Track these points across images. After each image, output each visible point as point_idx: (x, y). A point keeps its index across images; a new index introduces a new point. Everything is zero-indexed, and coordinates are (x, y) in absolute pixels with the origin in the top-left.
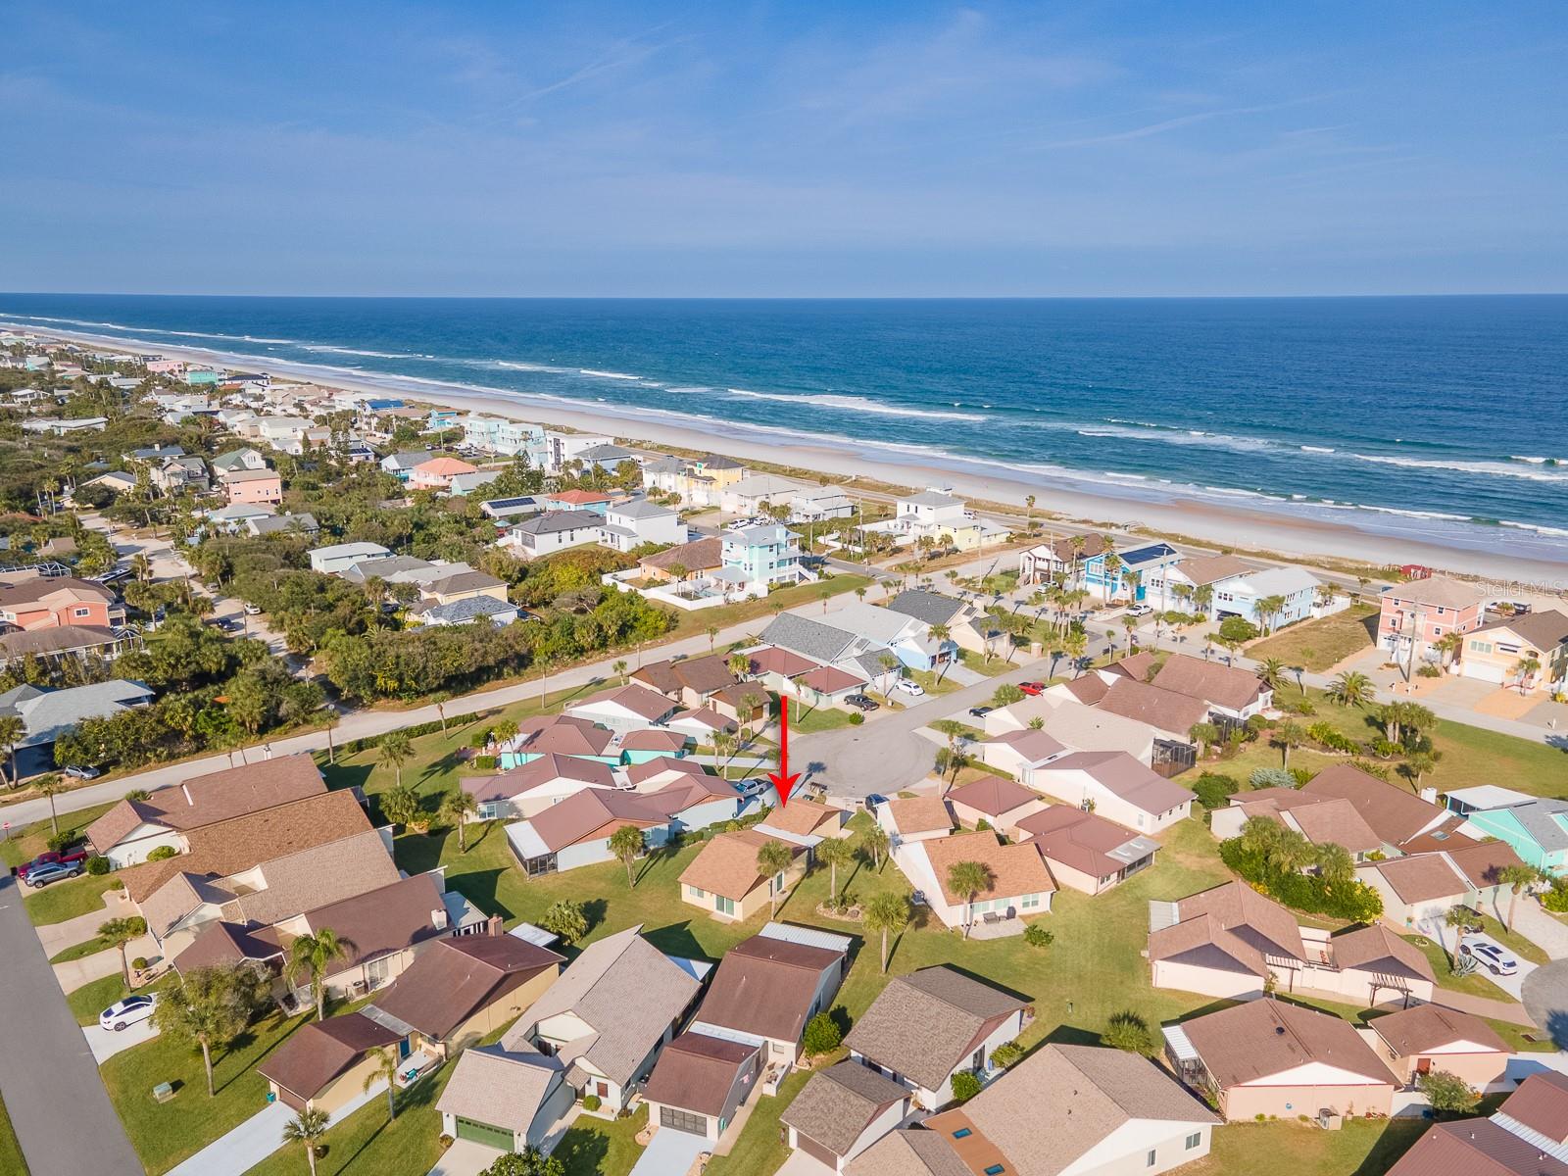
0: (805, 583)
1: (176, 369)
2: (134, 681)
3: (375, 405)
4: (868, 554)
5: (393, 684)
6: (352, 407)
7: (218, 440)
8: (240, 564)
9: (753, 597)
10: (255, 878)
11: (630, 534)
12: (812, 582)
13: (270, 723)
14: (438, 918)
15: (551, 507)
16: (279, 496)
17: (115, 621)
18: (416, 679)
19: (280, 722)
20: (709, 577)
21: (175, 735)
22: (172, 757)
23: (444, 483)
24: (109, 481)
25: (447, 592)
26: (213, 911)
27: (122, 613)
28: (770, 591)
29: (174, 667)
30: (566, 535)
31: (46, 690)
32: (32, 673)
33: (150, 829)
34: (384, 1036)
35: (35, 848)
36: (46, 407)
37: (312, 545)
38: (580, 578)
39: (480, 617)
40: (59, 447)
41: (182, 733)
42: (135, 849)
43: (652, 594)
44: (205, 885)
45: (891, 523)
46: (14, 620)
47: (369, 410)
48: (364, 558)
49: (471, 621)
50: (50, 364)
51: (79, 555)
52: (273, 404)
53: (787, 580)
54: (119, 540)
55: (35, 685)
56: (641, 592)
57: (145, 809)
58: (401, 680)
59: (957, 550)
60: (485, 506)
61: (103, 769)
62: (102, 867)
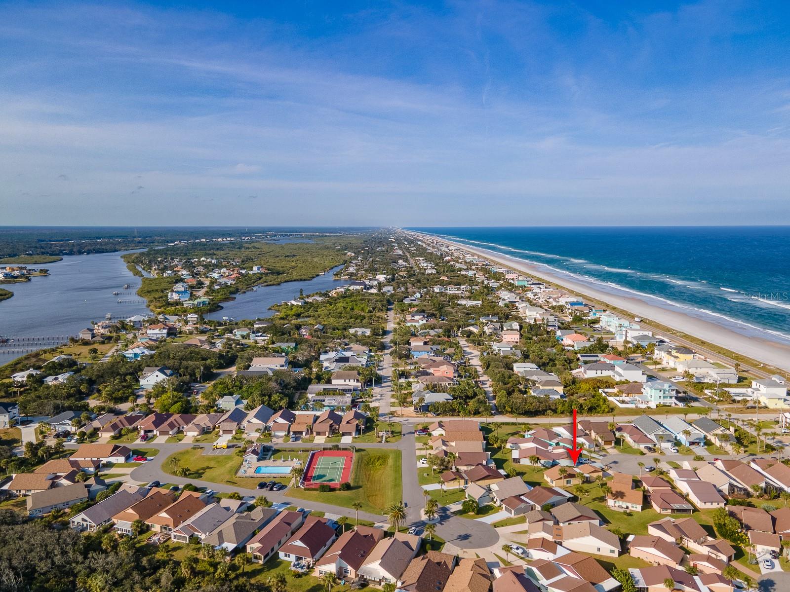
0: (677, 407)
1: (515, 278)
2: (450, 395)
3: (572, 304)
4: (719, 401)
5: (510, 410)
6: (564, 304)
7: (512, 313)
8: (492, 364)
9: (649, 408)
10: (453, 444)
11: (620, 375)
12: (681, 407)
13: (477, 413)
14: (484, 462)
15: (602, 360)
16: (518, 341)
17: (455, 377)
18: (516, 409)
19: (479, 413)
20: (637, 397)
21: (453, 410)
22: (453, 415)
23: (572, 343)
24: (471, 328)
25: (542, 385)
26: (444, 448)
27: (456, 375)
28: (657, 407)
29: (460, 393)
30: (599, 372)
31: (432, 392)
32: (430, 388)
33: (440, 429)
34: (462, 478)
35: (420, 427)
36: (468, 294)
37: (516, 361)
38: (590, 388)
39: (546, 395)
40: (464, 313)
41: (456, 410)
42: (437, 432)
43: (611, 399)
44: (444, 443)
45: (749, 390)
46: (432, 372)
47: (569, 307)
48: (529, 369)
49: (542, 396)
50: (475, 274)
51: (454, 354)
52: (539, 298)
53: (668, 404)
54: (468, 350)
55: (431, 391)
56: (608, 397)
57: (441, 425)
58: (512, 409)
59: (767, 407)
60: (579, 356)
61: (438, 415)
62: (430, 435)
